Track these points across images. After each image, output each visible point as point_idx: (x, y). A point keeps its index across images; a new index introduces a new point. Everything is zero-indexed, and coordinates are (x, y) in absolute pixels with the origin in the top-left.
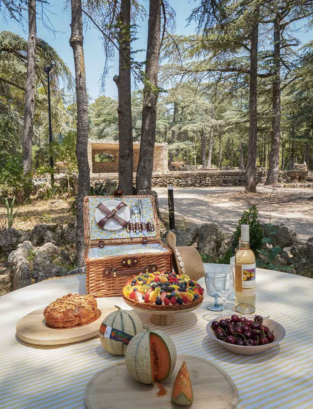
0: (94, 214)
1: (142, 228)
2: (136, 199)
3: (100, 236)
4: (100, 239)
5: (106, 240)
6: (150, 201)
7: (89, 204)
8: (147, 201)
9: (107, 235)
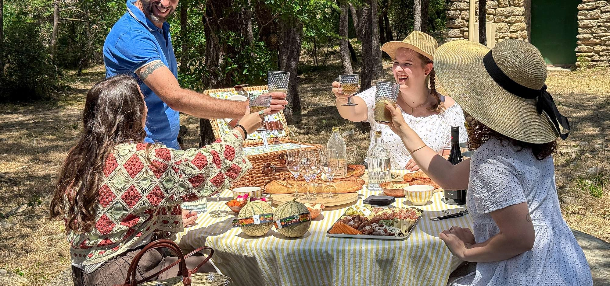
1: (271, 127)
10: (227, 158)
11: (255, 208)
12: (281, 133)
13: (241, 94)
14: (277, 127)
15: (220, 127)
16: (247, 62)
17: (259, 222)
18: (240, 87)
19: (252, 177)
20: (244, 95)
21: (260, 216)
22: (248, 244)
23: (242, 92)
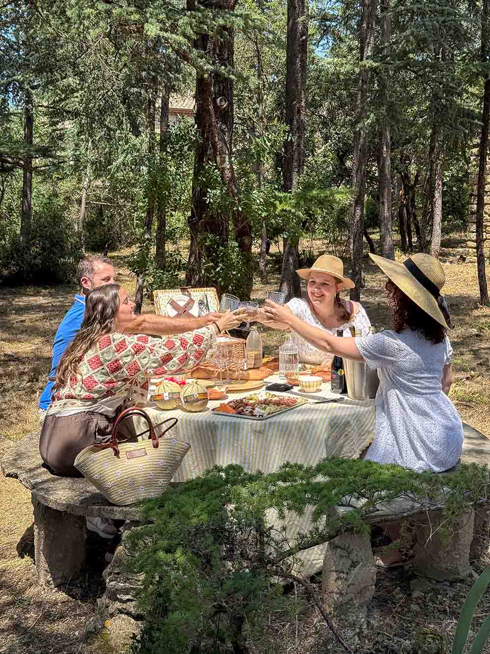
0: (166, 309)
2: (200, 292)
6: (213, 295)
7: (159, 299)
10: (196, 344)
11: (166, 387)
16: (221, 261)
17: (168, 398)
18: (185, 289)
20: (187, 295)
21: (169, 394)
22: (162, 416)
23: (186, 293)
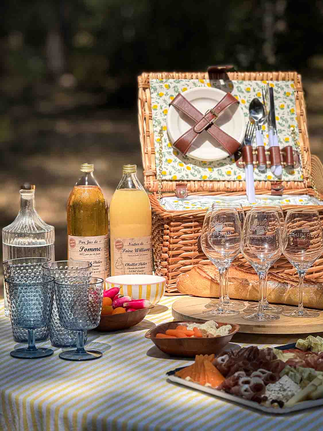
0: (165, 120)
1: (271, 158)
2: (259, 82)
3: (179, 171)
4: (178, 179)
5: (192, 183)
6: (291, 90)
7: (151, 93)
8: (286, 90)
9: (193, 171)
12: (292, 173)
13: (219, 87)
14: (285, 159)
15: (156, 150)
18: (221, 72)
19: (174, 256)
20: (223, 88)
23: (222, 82)
